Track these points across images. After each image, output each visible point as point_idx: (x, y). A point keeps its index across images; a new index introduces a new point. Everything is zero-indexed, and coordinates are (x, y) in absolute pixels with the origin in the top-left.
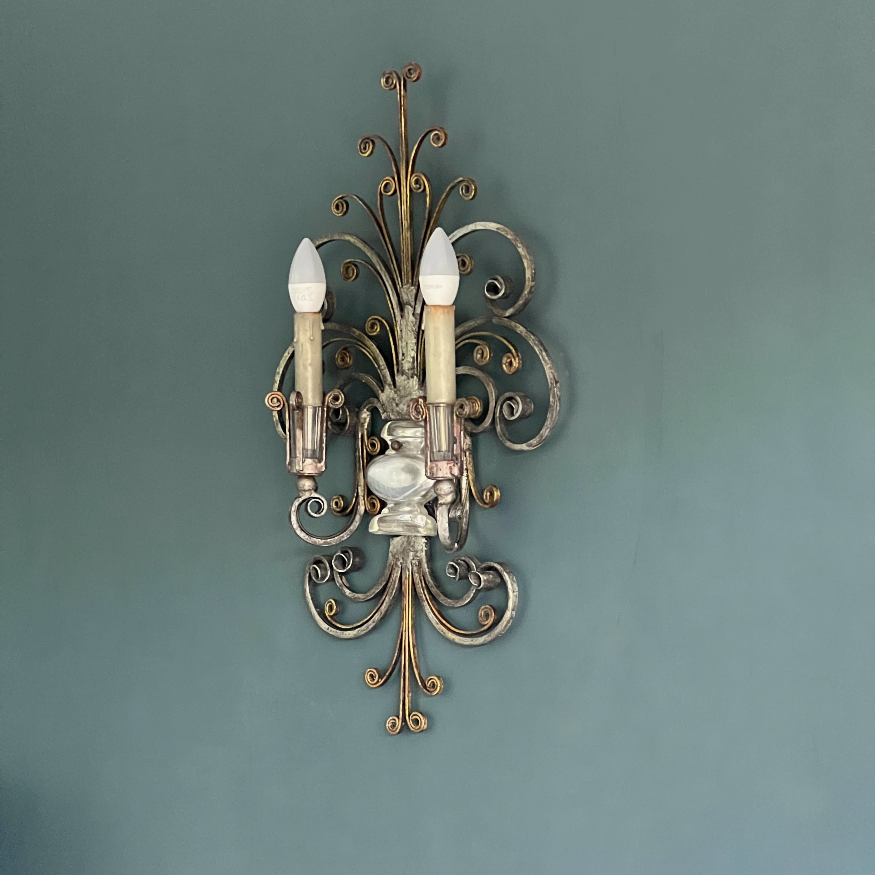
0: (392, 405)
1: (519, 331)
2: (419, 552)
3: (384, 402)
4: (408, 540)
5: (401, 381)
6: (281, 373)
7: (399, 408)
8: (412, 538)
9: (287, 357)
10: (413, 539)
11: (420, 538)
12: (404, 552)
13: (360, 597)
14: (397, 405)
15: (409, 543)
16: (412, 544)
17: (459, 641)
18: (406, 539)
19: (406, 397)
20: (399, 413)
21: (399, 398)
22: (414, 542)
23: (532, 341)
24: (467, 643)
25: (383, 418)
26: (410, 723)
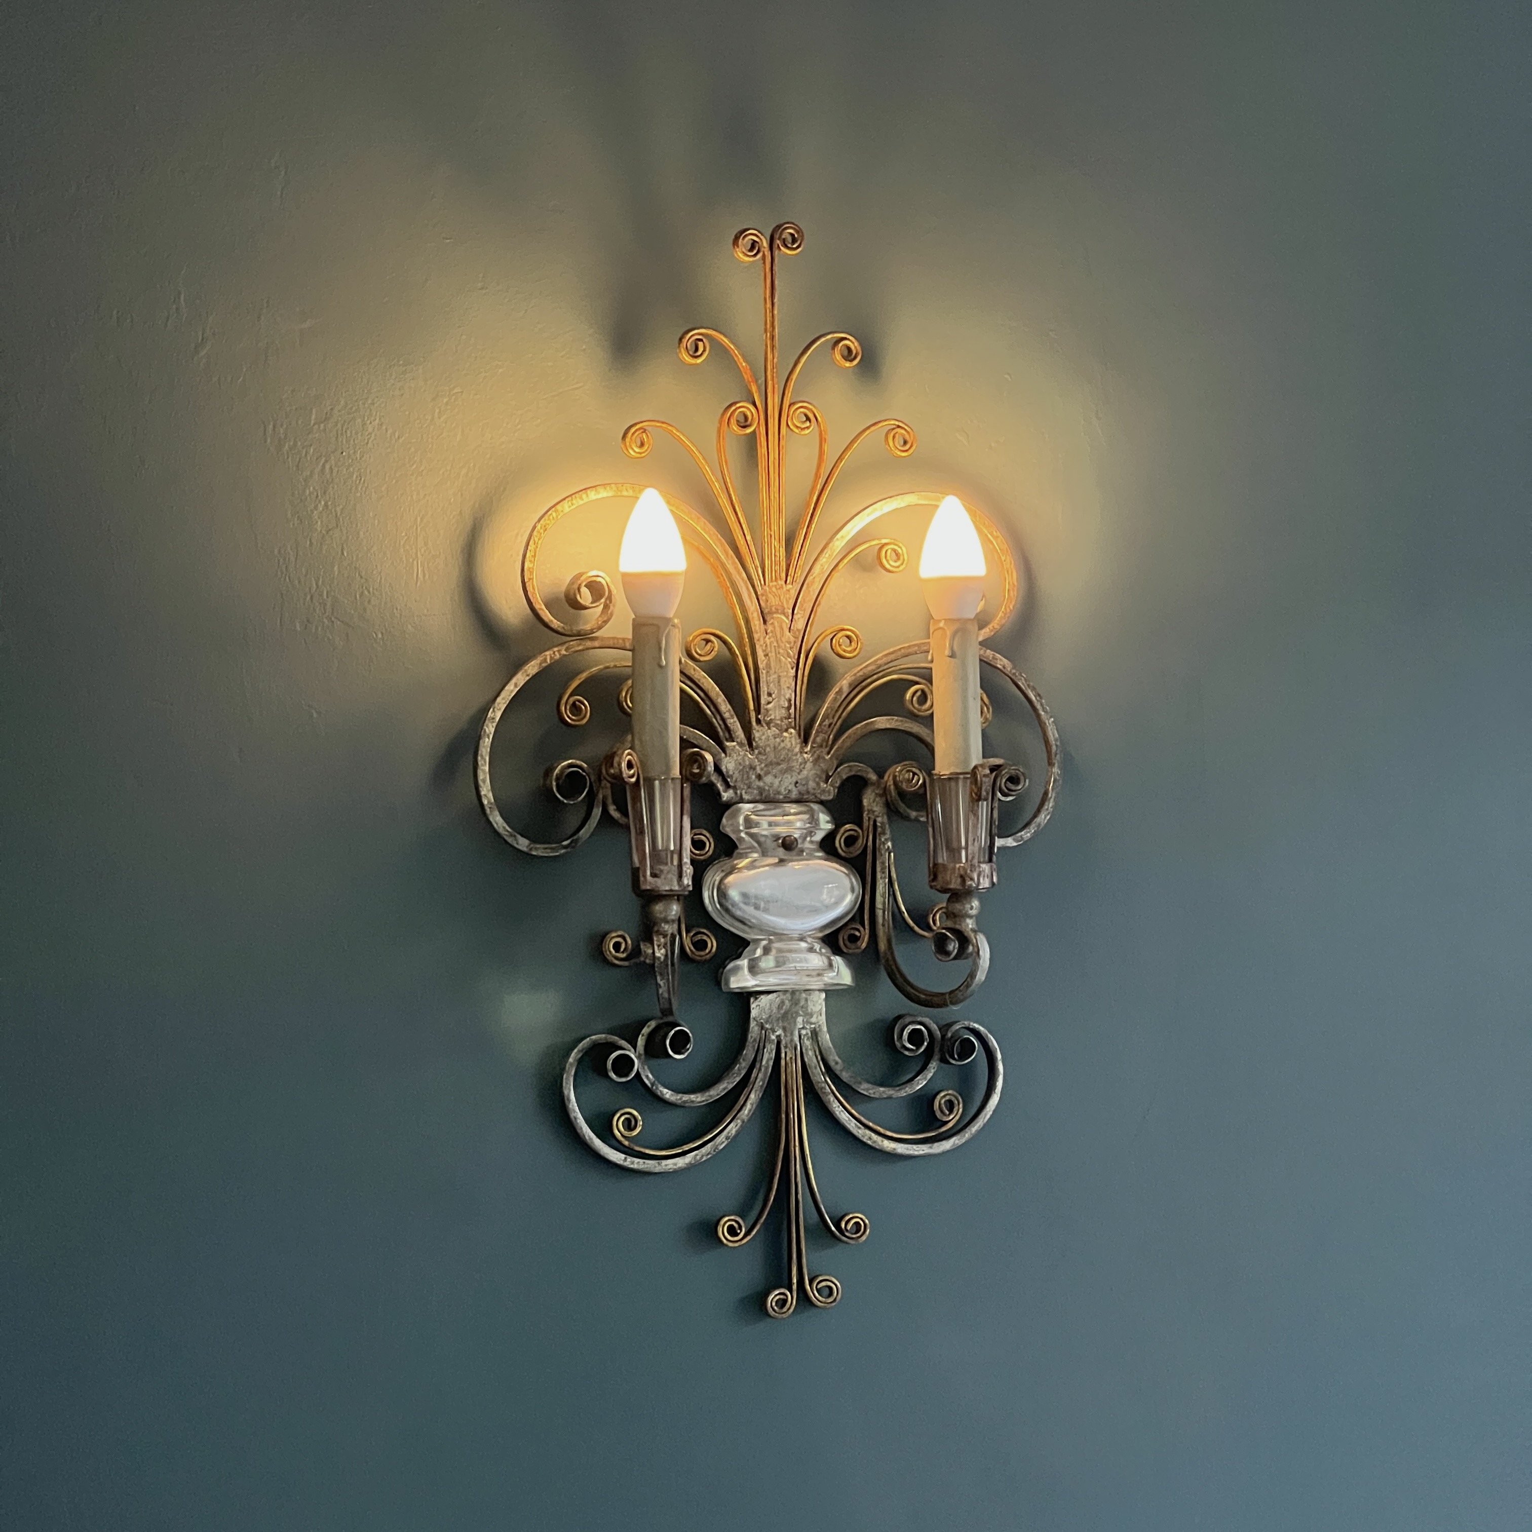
0: (748, 778)
1: (1000, 665)
2: (815, 1016)
3: (731, 773)
4: (792, 998)
5: (768, 739)
6: (497, 719)
7: (765, 783)
8: (801, 993)
9: (512, 691)
10: (804, 995)
11: (817, 992)
12: (786, 1017)
13: (694, 1099)
14: (759, 777)
15: (795, 1002)
16: (802, 1003)
17: (905, 1151)
18: (788, 995)
19: (778, 764)
20: (761, 790)
21: (763, 765)
22: (806, 1000)
23: (1024, 682)
24: (921, 1152)
25: (725, 799)
26: (813, 1295)
